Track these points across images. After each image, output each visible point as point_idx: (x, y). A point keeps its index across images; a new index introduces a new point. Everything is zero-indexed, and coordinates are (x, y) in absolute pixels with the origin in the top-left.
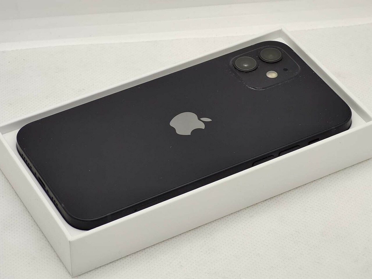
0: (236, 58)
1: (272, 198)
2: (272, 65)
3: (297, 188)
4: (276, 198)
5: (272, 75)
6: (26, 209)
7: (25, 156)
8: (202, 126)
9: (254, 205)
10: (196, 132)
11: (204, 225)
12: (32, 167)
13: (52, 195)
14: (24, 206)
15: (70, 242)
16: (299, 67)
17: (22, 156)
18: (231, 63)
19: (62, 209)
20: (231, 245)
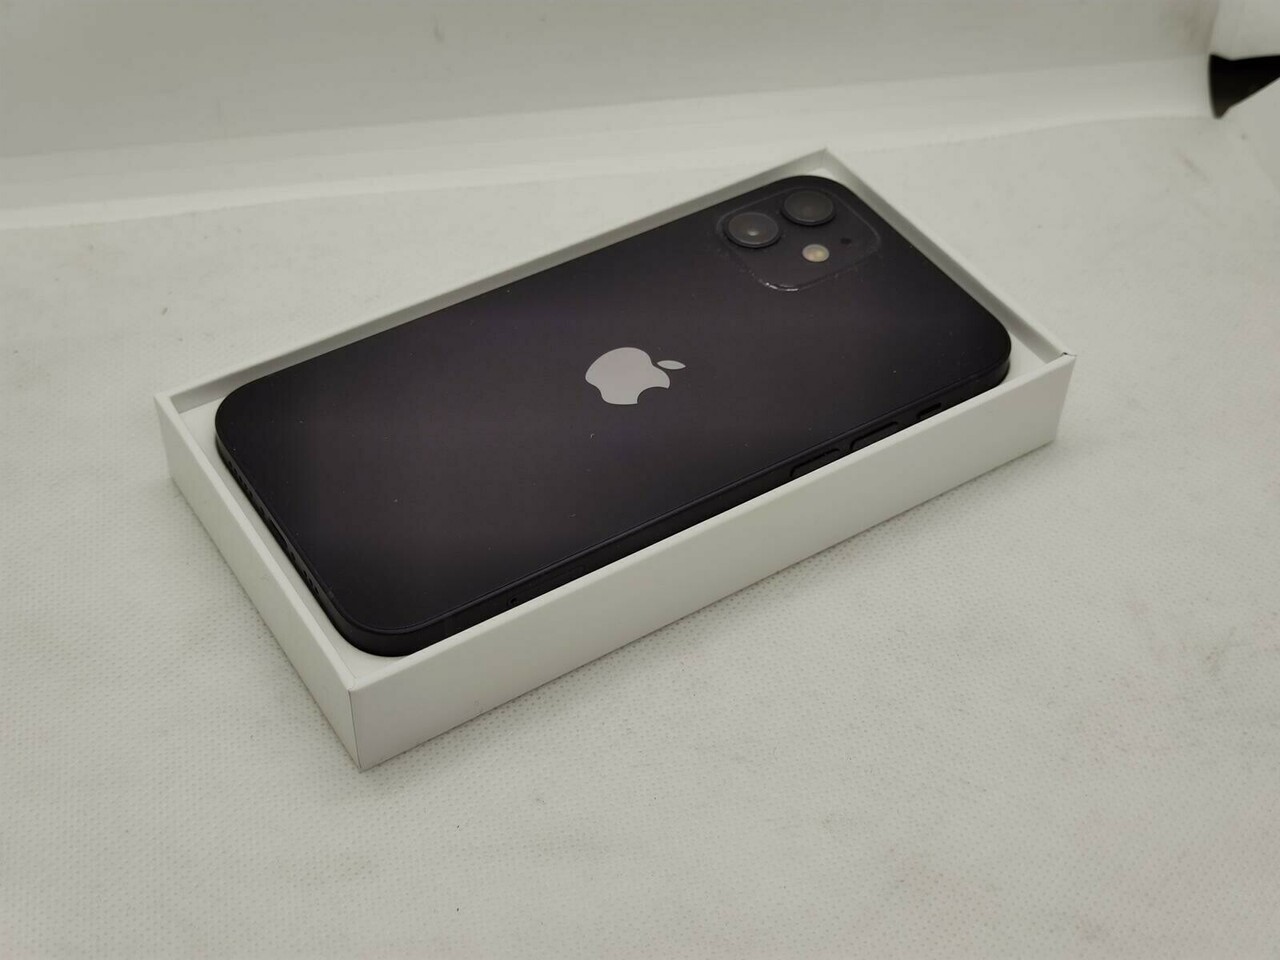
0: (730, 217)
1: (834, 547)
2: (815, 231)
3: (888, 521)
4: (841, 547)
5: (816, 254)
6: (245, 592)
7: (235, 465)
8: (664, 382)
9: (793, 566)
10: (649, 396)
11: (676, 622)
12: (254, 494)
13: (304, 567)
14: (239, 585)
15: (350, 693)
16: (876, 234)
17: (228, 465)
18: (719, 228)
19: (330, 603)
20: (747, 672)
